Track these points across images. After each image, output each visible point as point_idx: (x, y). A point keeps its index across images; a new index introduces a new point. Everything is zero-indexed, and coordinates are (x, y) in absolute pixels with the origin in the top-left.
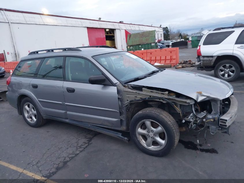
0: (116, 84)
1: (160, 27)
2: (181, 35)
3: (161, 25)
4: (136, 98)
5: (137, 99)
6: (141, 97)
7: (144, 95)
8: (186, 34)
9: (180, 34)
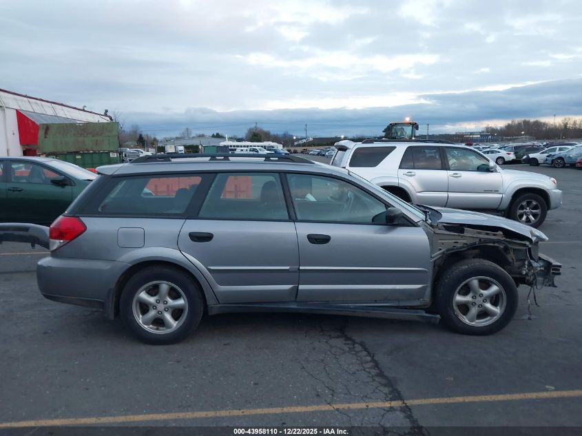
0: (419, 224)
1: (106, 115)
2: (142, 138)
3: (106, 111)
4: (455, 245)
5: (459, 245)
6: (465, 241)
7: (471, 239)
8: (153, 137)
9: (141, 135)
